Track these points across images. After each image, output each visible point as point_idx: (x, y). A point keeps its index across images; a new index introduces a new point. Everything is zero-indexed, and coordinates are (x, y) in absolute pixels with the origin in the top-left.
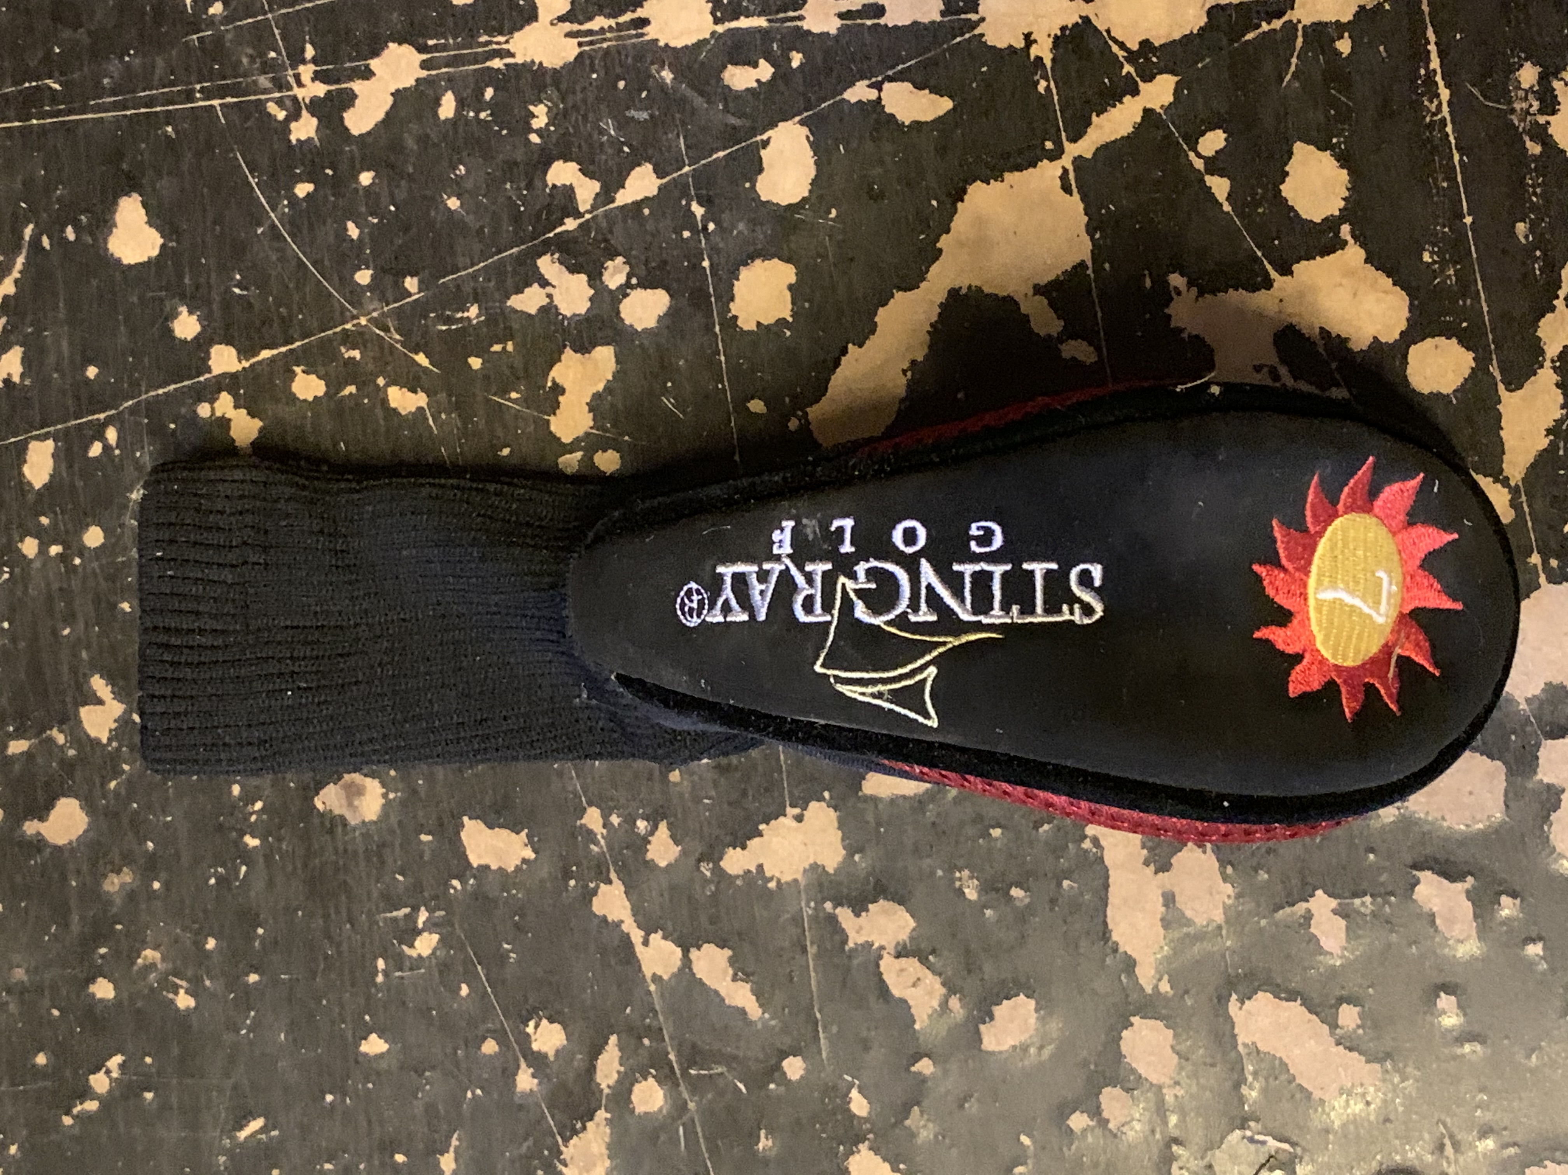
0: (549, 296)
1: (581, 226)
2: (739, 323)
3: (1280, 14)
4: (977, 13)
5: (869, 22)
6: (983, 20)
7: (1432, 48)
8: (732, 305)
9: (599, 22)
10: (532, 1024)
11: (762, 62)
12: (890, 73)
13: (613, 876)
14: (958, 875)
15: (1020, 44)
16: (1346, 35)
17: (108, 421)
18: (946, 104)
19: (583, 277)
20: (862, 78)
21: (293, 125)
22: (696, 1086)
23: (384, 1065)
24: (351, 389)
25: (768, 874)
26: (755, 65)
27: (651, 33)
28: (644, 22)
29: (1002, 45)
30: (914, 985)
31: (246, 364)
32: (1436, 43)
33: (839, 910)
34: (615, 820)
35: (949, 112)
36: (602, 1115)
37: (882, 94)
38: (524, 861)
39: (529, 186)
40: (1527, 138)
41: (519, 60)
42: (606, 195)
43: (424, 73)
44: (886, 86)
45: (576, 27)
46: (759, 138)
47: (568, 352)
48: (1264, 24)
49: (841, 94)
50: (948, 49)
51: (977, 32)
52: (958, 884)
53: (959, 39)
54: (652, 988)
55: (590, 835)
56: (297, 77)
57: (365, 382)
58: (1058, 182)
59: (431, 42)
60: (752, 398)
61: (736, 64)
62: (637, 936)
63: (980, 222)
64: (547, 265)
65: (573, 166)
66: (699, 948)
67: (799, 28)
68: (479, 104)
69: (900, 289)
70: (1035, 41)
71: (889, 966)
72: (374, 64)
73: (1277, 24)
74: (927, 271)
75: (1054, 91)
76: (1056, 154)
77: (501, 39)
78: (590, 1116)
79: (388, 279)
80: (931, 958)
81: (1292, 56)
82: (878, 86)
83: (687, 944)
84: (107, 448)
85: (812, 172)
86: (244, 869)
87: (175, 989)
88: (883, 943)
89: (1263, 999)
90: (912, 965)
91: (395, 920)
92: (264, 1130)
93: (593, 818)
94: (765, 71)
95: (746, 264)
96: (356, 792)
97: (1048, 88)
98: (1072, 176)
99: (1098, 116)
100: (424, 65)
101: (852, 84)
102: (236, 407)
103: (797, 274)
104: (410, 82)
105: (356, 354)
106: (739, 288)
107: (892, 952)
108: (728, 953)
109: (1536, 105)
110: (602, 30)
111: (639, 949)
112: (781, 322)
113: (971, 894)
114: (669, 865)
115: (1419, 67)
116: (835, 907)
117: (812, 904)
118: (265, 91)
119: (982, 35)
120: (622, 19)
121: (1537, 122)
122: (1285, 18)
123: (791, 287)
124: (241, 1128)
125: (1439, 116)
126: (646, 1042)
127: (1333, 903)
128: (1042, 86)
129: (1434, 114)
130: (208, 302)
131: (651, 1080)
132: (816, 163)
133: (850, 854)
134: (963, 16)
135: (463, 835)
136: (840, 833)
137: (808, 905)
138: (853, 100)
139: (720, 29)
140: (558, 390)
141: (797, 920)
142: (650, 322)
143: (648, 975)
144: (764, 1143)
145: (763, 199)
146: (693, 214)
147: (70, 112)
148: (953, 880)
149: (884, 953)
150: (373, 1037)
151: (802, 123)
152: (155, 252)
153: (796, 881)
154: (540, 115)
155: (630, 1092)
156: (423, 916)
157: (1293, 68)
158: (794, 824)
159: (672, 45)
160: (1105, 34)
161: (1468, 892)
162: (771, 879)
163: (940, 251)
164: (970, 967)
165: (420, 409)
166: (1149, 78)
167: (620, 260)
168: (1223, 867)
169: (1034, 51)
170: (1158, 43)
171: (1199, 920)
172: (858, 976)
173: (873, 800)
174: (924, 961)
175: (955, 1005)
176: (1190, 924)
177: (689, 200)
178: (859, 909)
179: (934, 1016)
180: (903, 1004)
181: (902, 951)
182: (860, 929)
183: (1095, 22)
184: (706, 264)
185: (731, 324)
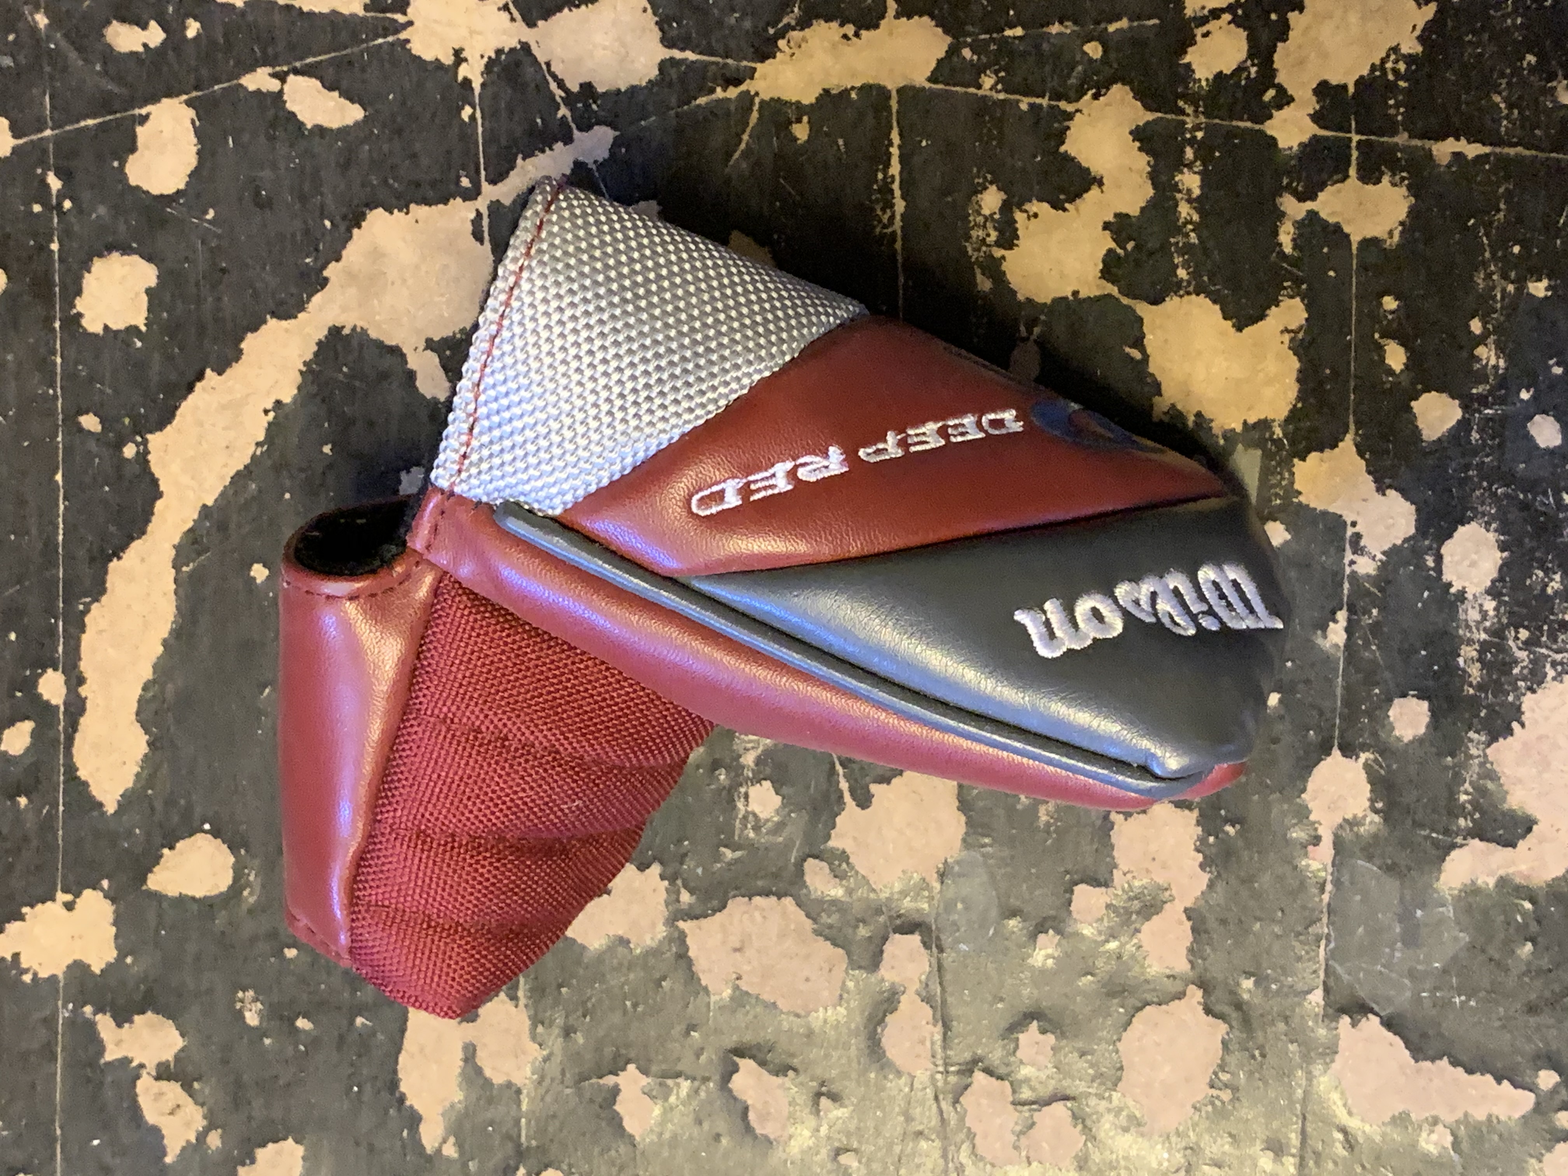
2: (84, 322)
3: (737, 82)
4: (405, 13)
5: (281, 2)
6: (410, 23)
7: (895, 151)
8: (78, 301)
11: (153, 24)
12: (298, 64)
14: (240, 994)
15: (448, 59)
16: (805, 119)
18: (354, 113)
20: (265, 65)
25: (24, 965)
29: (428, 56)
30: (172, 1113)
32: (900, 147)
33: (99, 1017)
35: (357, 124)
37: (286, 88)
40: (978, 271)
44: (291, 78)
46: (137, 111)
48: (719, 89)
49: (238, 77)
50: (368, 49)
51: (403, 36)
52: (238, 1006)
53: (380, 41)
58: (470, 228)
60: (87, 413)
61: (123, 21)
63: (376, 254)
69: (274, 315)
70: (465, 60)
71: (146, 1088)
73: (733, 93)
74: (309, 300)
75: (480, 121)
76: (472, 194)
80: (196, 1085)
81: (744, 131)
82: (282, 77)
85: (192, 161)
88: (144, 1061)
90: (173, 1090)
94: (155, 35)
95: (101, 256)
97: (473, 117)
98: (485, 222)
99: (524, 159)
101: (251, 68)
103: (158, 277)
106: (89, 281)
107: (154, 1073)
109: (994, 235)
112: (133, 330)
113: (252, 1018)
115: (877, 170)
116: (95, 1014)
117: (71, 1006)
119: (408, 41)
121: (992, 256)
122: (743, 88)
123: (149, 292)
125: (890, 230)
127: (645, 1081)
128: (466, 113)
129: (885, 227)
132: (199, 153)
133: (122, 955)
134: (389, 15)
136: (114, 930)
137: (65, 1006)
138: (252, 88)
141: (50, 1022)
145: (133, 182)
146: (48, 186)
148: (233, 1001)
149: (144, 1072)
151: (189, 103)
153: (53, 978)
157: (743, 146)
158: (64, 911)
160: (544, 67)
161: (788, 1090)
162: (26, 971)
163: (326, 280)
164: (238, 1102)
166: (585, 127)
168: (534, 1026)
169: (463, 71)
170: (601, 89)
171: (498, 1080)
172: (109, 1093)
173: (158, 897)
174: (187, 1087)
175: (214, 1140)
176: (488, 1083)
177: (46, 169)
178: (122, 1018)
179: (188, 1150)
180: (156, 1132)
181: (163, 1073)
182: (118, 1043)
183: (535, 50)
184: (55, 246)
185: (73, 321)
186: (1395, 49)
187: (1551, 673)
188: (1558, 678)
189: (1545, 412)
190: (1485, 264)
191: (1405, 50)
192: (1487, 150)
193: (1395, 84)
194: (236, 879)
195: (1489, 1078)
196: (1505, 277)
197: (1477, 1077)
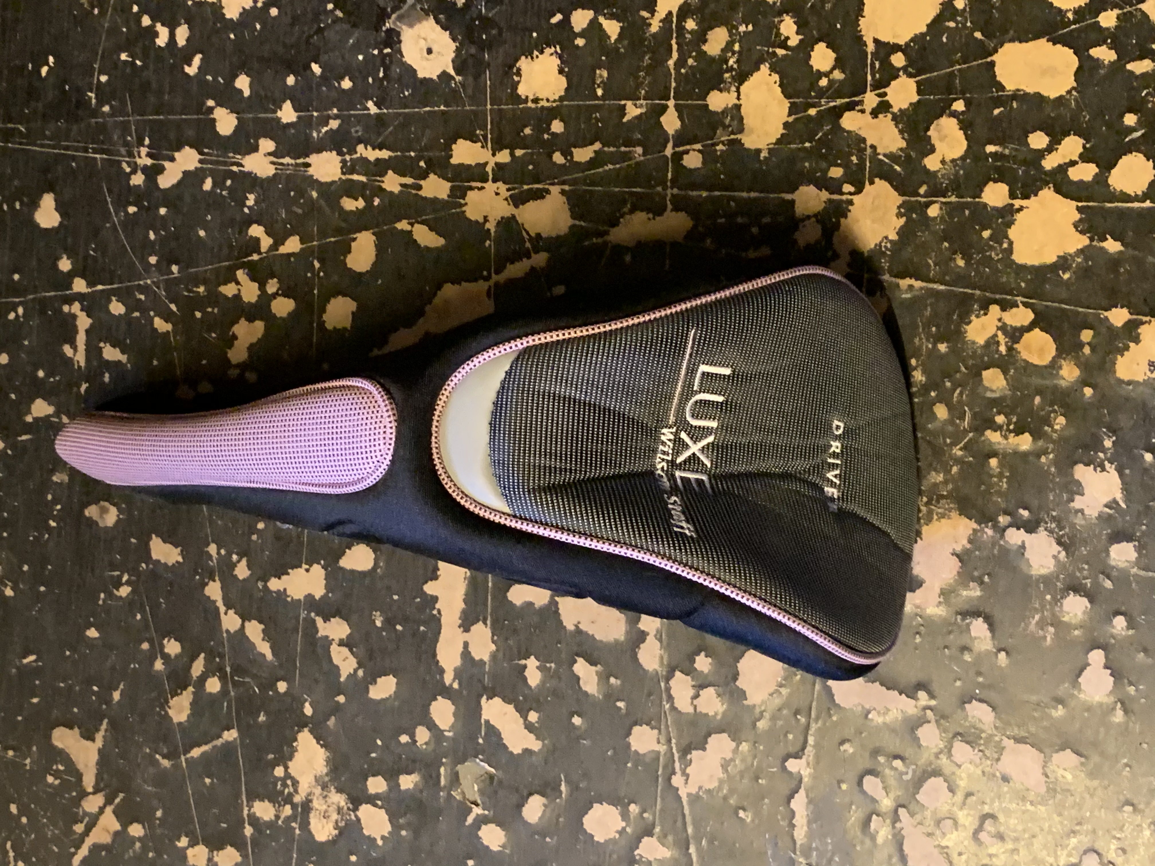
0: (239, 290)
1: (261, 259)
2: (326, 325)
3: (602, 236)
4: (464, 200)
5: (414, 192)
6: (466, 204)
8: (324, 315)
9: (287, 160)
10: (166, 640)
11: (360, 199)
12: (419, 219)
13: (217, 578)
14: (374, 613)
15: (481, 220)
16: (630, 253)
17: (20, 303)
18: (442, 241)
19: (257, 285)
20: (405, 218)
21: (133, 177)
22: (235, 684)
23: (95, 642)
24: (137, 314)
25: (288, 593)
26: (357, 200)
27: (311, 171)
28: (308, 165)
29: (473, 218)
30: (344, 660)
31: (90, 290)
33: (317, 618)
34: (223, 552)
35: (442, 246)
36: (191, 689)
37: (414, 229)
38: (177, 562)
39: (240, 233)
41: (246, 169)
42: (275, 246)
43: (199, 165)
44: (416, 225)
45: (275, 160)
46: (352, 236)
47: (243, 319)
48: (594, 239)
49: (394, 224)
50: (448, 214)
51: (464, 209)
52: (373, 617)
53: (454, 211)
54: (225, 635)
55: (210, 557)
56: (139, 153)
57: (144, 311)
58: (485, 292)
59: (206, 150)
61: (348, 197)
62: (222, 609)
63: (446, 301)
64: (240, 274)
65: (261, 229)
66: (250, 621)
67: (380, 187)
68: (223, 187)
69: (403, 326)
70: (489, 221)
71: (334, 649)
72: (177, 155)
73: (600, 240)
74: (417, 321)
75: (493, 247)
76: (487, 279)
77: (239, 157)
78: (185, 688)
79: (165, 263)
80: (354, 649)
81: (603, 258)
82: (412, 225)
83: (245, 617)
84: (17, 316)
85: (373, 258)
86: (47, 536)
87: (6, 586)
88: (334, 638)
89: (497, 700)
90: (345, 650)
91: (113, 576)
92: (35, 661)
93: (212, 549)
94: (361, 203)
95: (334, 297)
96: (104, 511)
97: (490, 245)
98: (492, 290)
99: (510, 264)
100: (201, 161)
101: (399, 220)
102: (82, 310)
103: (357, 307)
104: (192, 168)
105: (142, 297)
106: (329, 307)
107: (338, 643)
108: (262, 626)
110: (288, 165)
111: (222, 615)
112: (345, 329)
113: (378, 624)
114: (244, 580)
116: (315, 616)
117: (306, 612)
118: (123, 156)
119: (465, 211)
120: (298, 161)
122: (604, 238)
123: (353, 313)
124: (25, 658)
126: (217, 660)
127: (538, 663)
128: (488, 243)
130: (78, 254)
131: (216, 678)
132: (376, 255)
133: (328, 592)
134: (458, 200)
135: (151, 543)
136: (325, 581)
137: (303, 612)
138: (399, 228)
139: (344, 177)
140: (235, 337)
141: (297, 618)
142: (284, 314)
143: (224, 629)
144: (262, 718)
145: (349, 266)
146: (313, 266)
147: (27, 144)
148: (371, 615)
149: (334, 642)
150: (93, 629)
151: (373, 234)
152: (56, 224)
153: (299, 600)
154: (251, 200)
155: (206, 680)
156: (125, 578)
157: (603, 263)
158: (304, 572)
159: (320, 179)
160: (521, 225)
161: (597, 672)
162: (289, 596)
163: (425, 312)
164: (371, 657)
165: (168, 332)
166: (537, 252)
167: (275, 280)
168: (493, 636)
169: (487, 226)
170: (544, 235)
171: (477, 658)
172: (319, 650)
173: (342, 569)
174: (351, 650)
175: (360, 673)
176: (472, 659)
177: (314, 258)
178: (326, 619)
179: (350, 676)
180: (337, 668)
181: (341, 643)
182: (325, 628)
183: (518, 218)
184: (316, 292)
185: (322, 324)
186: (886, 238)
187: (935, 517)
188: (938, 519)
189: (941, 402)
190: (919, 335)
191: (890, 238)
192: (924, 284)
193: (884, 253)
194: (375, 564)
195: (896, 693)
196: (928, 340)
197: (891, 692)
